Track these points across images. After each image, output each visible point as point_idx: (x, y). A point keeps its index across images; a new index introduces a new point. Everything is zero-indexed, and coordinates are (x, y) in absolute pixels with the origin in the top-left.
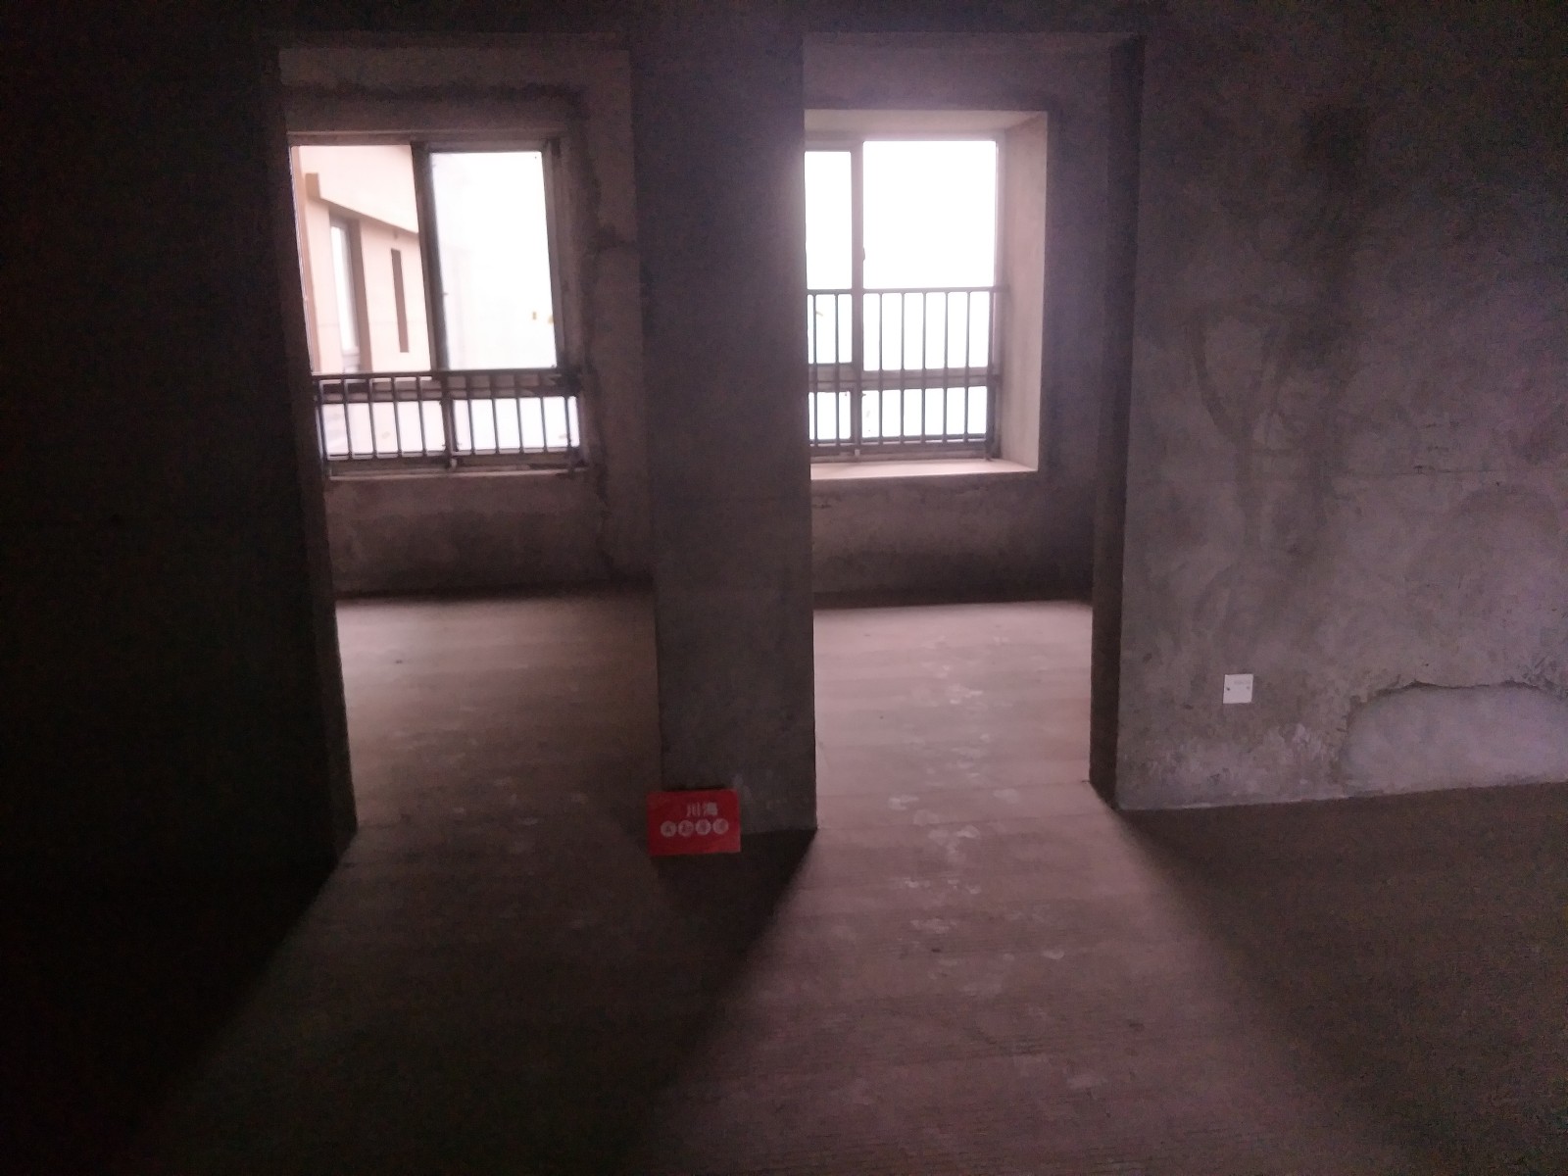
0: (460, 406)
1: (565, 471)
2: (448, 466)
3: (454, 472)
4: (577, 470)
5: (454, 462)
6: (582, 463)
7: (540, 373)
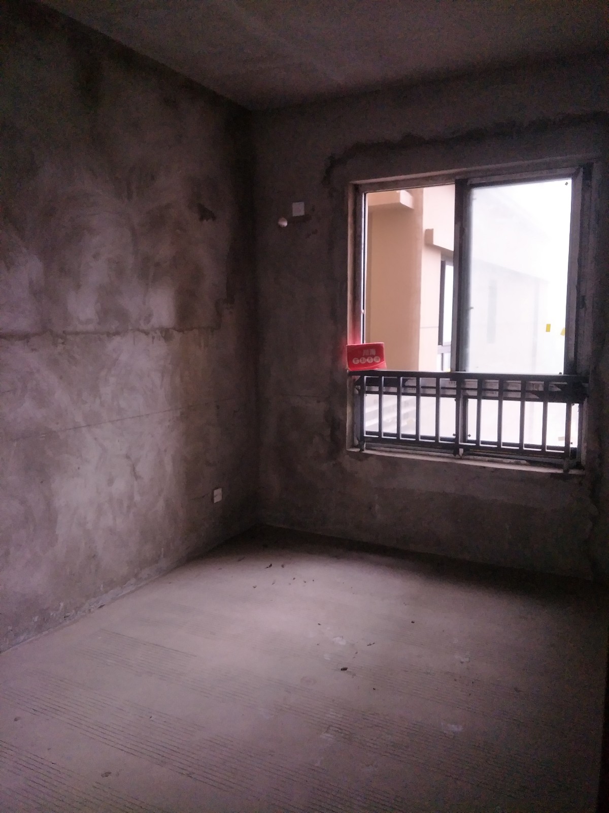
0: (472, 404)
1: (560, 471)
2: (456, 452)
3: (461, 459)
4: (573, 472)
5: (461, 451)
6: (578, 466)
7: (547, 380)
